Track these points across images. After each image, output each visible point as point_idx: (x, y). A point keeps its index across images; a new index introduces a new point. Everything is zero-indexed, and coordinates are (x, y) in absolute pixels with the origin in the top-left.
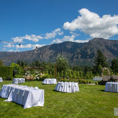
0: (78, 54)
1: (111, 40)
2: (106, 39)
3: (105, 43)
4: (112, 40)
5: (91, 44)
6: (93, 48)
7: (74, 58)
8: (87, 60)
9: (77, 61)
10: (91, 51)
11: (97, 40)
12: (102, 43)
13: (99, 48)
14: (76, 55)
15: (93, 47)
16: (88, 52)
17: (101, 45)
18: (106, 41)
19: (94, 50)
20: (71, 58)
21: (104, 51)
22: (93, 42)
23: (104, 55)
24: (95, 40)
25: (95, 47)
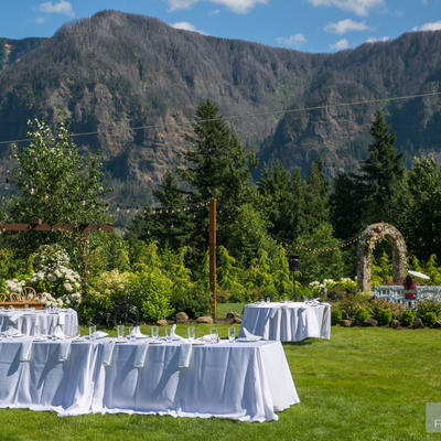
1: (209, 39)
3: (174, 54)
4: (219, 40)
5: (74, 55)
6: (91, 87)
10: (72, 107)
12: (151, 52)
13: (129, 85)
16: (51, 111)
17: (141, 69)
18: (179, 41)
19: (94, 101)
22: (92, 37)
23: (161, 135)
24: (104, 23)
25: (102, 80)
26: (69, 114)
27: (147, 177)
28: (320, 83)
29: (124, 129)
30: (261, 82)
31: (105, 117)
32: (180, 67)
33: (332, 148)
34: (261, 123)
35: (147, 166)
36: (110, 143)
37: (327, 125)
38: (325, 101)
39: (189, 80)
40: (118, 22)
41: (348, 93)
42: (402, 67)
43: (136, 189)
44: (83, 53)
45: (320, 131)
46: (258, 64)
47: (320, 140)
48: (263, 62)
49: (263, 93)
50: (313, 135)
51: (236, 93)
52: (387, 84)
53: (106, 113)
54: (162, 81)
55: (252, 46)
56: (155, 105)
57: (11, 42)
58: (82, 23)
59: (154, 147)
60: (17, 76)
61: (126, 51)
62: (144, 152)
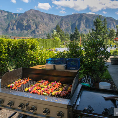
0: (14, 26)
1: (46, 14)
2: (41, 12)
3: (41, 16)
6: (30, 20)
7: (9, 30)
8: (23, 32)
9: (12, 33)
10: (27, 23)
11: (33, 12)
12: (38, 15)
13: (35, 20)
14: (11, 26)
15: (29, 18)
16: (24, 24)
17: (37, 18)
18: (42, 14)
19: (30, 22)
20: (6, 29)
21: (40, 24)
22: (30, 13)
23: (40, 27)
24: (31, 11)
25: (31, 19)
26: (27, 24)
27: (38, 33)
28: (62, 20)
29: (34, 26)
30: (54, 20)
31: (32, 25)
32: (42, 18)
33: (64, 29)
34: (54, 26)
35: (38, 32)
36: (33, 28)
37: (63, 26)
38: (63, 23)
39: (44, 19)
40: (33, 11)
41: (66, 22)
42: (73, 18)
43: (36, 35)
44: (28, 15)
45: (62, 27)
46: (53, 17)
47: (62, 28)
48: (54, 17)
49: (54, 21)
50: (61, 27)
51: (50, 21)
52: (71, 21)
53: (32, 24)
54: (40, 20)
55: (52, 15)
56: (39, 23)
57: (18, 14)
58: (28, 11)
59: (39, 29)
60: (19, 19)
61: (35, 15)
62: (37, 30)
